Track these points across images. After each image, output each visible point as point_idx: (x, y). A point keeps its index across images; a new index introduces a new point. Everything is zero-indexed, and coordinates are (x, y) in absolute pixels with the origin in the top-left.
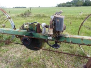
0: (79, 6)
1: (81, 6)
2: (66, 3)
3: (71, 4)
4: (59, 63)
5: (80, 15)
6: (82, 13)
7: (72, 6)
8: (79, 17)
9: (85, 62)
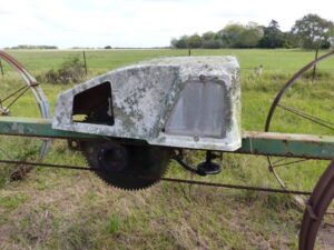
0: (246, 47)
1: (251, 47)
2: (201, 35)
3: (221, 42)
4: (214, 226)
5: (255, 75)
6: (261, 71)
7: (224, 47)
8: (254, 82)
9: (292, 219)
